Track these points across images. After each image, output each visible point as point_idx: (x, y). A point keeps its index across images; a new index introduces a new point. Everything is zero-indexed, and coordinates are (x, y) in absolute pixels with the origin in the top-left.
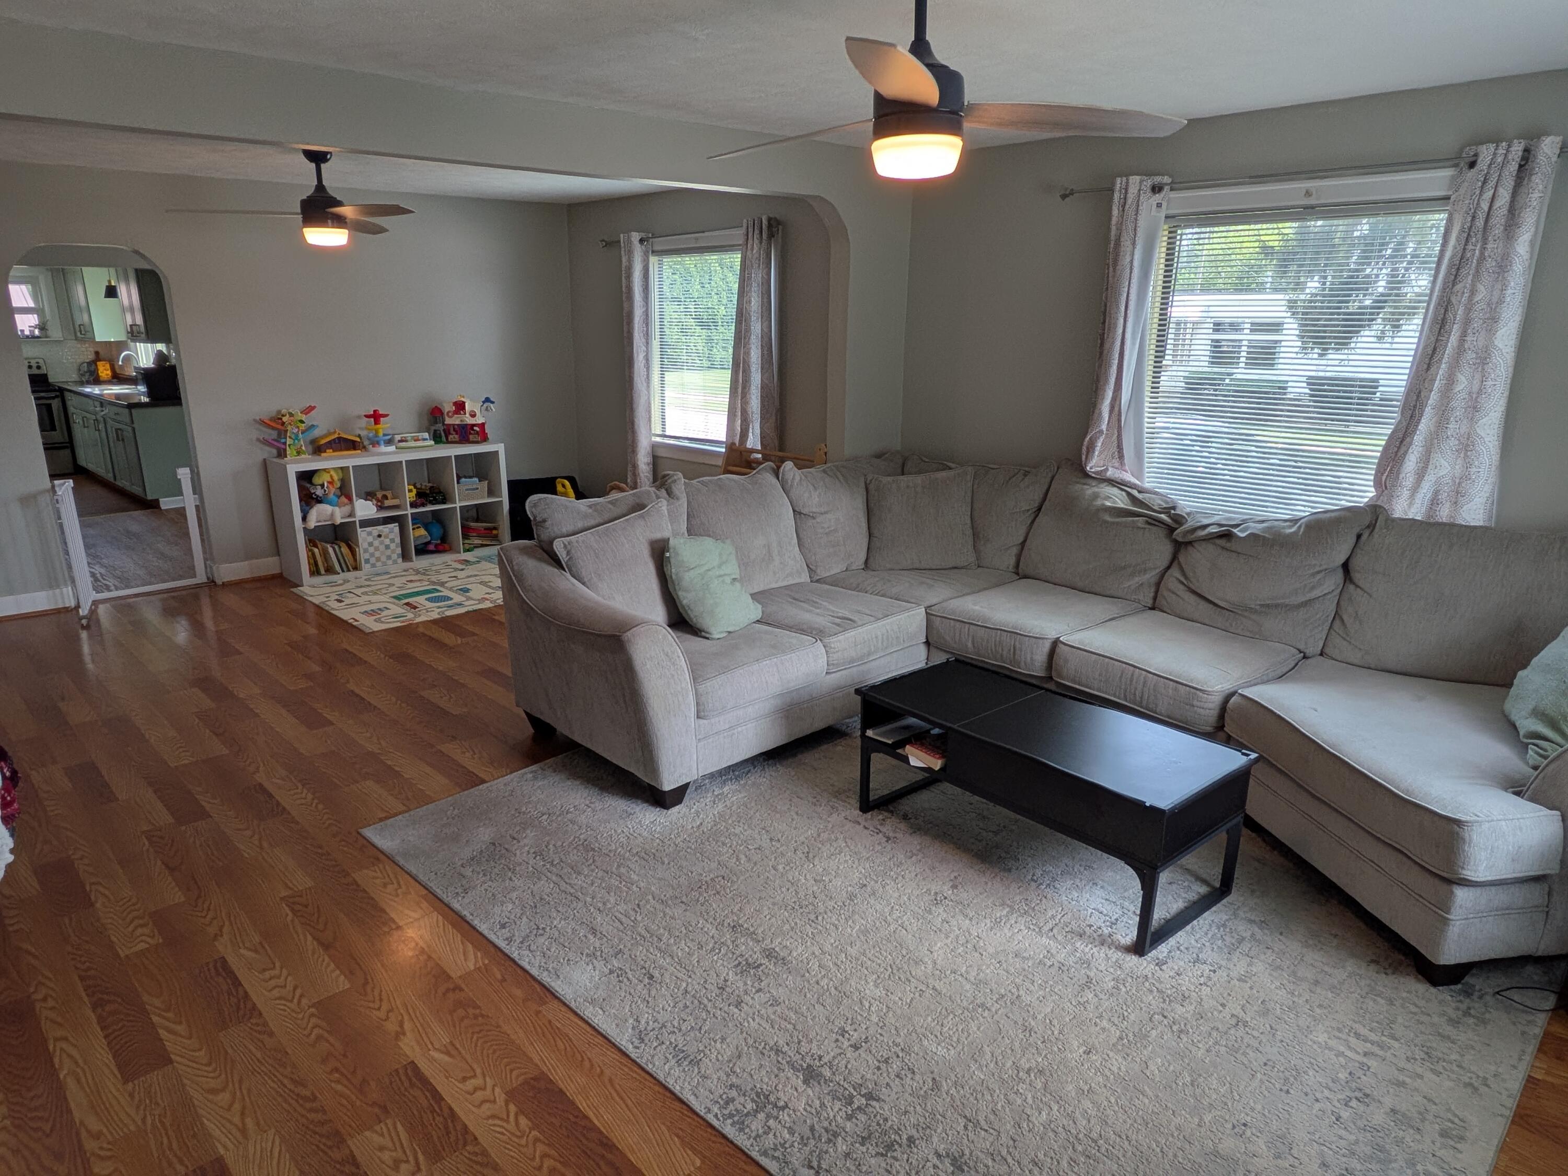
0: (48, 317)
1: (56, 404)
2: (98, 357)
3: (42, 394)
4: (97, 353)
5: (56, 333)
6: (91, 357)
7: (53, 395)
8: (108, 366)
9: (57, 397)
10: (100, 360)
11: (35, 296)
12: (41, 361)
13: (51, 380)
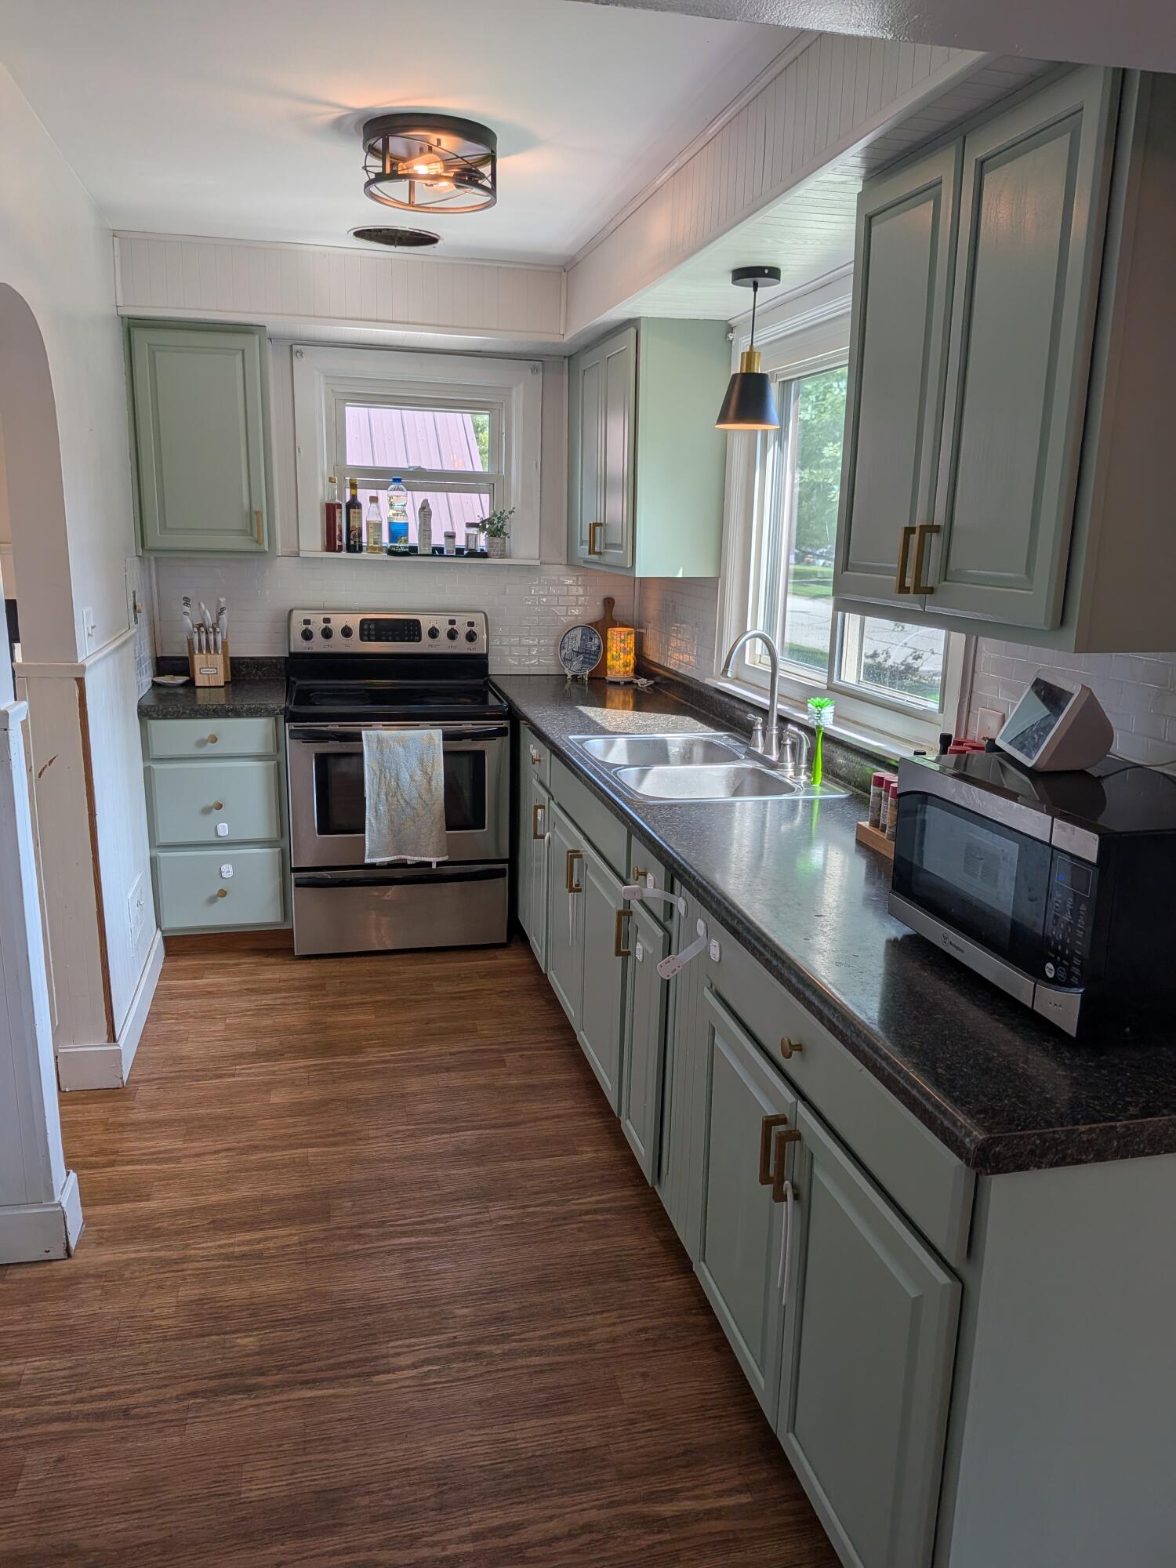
0: (515, 501)
1: (495, 752)
2: (608, 618)
3: (467, 726)
4: (609, 603)
5: (524, 544)
6: (596, 612)
7: (493, 725)
8: (631, 643)
9: (501, 732)
10: (614, 624)
11: (496, 450)
12: (478, 619)
13: (493, 670)
